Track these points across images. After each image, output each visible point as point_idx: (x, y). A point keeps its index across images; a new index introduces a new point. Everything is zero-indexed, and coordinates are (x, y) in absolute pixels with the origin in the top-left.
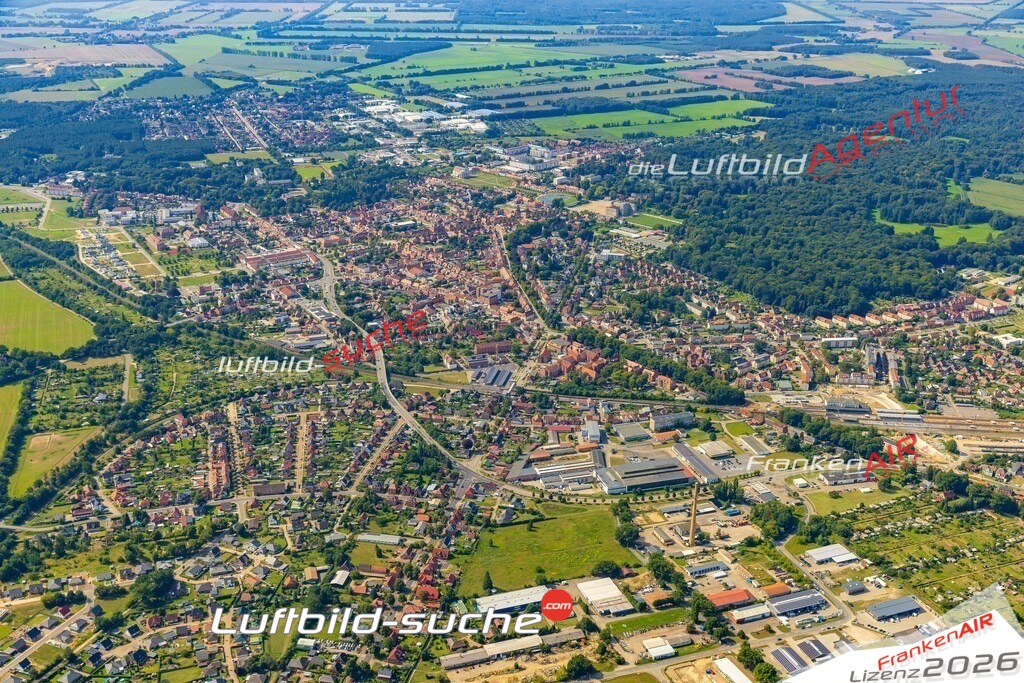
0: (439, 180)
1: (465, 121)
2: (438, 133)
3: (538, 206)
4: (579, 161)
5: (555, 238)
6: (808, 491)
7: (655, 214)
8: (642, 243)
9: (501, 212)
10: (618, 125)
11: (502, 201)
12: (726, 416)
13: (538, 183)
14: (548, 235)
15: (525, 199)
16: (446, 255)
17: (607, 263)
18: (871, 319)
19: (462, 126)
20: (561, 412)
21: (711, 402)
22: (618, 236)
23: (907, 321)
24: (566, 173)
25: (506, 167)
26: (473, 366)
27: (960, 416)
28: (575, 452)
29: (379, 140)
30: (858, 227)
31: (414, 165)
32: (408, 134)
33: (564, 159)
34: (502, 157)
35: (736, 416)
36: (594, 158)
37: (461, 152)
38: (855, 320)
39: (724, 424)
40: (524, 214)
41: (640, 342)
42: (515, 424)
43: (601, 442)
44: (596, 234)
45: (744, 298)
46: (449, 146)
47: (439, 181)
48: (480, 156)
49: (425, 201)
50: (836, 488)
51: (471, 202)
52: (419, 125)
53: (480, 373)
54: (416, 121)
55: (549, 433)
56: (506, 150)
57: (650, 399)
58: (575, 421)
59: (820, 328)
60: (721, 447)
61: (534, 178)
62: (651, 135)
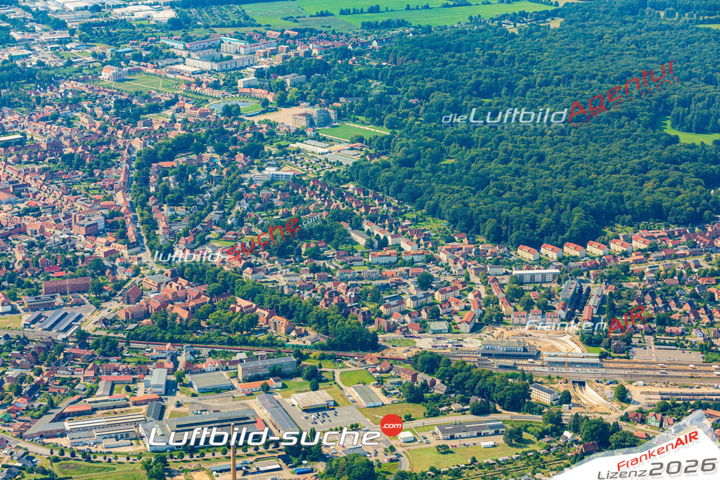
0: (79, 84)
1: (148, 8)
2: (103, 24)
3: (203, 114)
4: (285, 58)
5: (209, 154)
6: (413, 446)
7: (363, 123)
8: (327, 160)
9: (149, 123)
10: (362, 12)
11: (155, 109)
12: (346, 363)
13: (216, 86)
14: (200, 149)
15: (188, 106)
16: (51, 175)
17: (268, 184)
18: (594, 249)
19: (140, 15)
20: (129, 360)
21: (332, 346)
22: (299, 151)
23: (640, 250)
24: (260, 74)
25: (181, 67)
26: (32, 308)
27: (654, 360)
28: (128, 406)
29: (16, 35)
30: (627, 136)
31: (52, 65)
32: (60, 25)
33: (265, 56)
34: (178, 53)
35: (358, 363)
36: (308, 54)
37: (126, 48)
38: (570, 250)
39: (338, 372)
40: (178, 126)
41: (271, 278)
42: (62, 374)
43: (166, 394)
44: (266, 148)
45: (434, 226)
46: (112, 40)
47: (80, 86)
48: (148, 53)
49: (49, 110)
50: (450, 443)
51: (112, 111)
52: (79, 14)
53: (40, 317)
54: (77, 9)
55: (101, 384)
56: (188, 45)
57: (253, 344)
58: (142, 369)
59: (520, 261)
60: (320, 397)
61: (213, 79)
62: (402, 23)
